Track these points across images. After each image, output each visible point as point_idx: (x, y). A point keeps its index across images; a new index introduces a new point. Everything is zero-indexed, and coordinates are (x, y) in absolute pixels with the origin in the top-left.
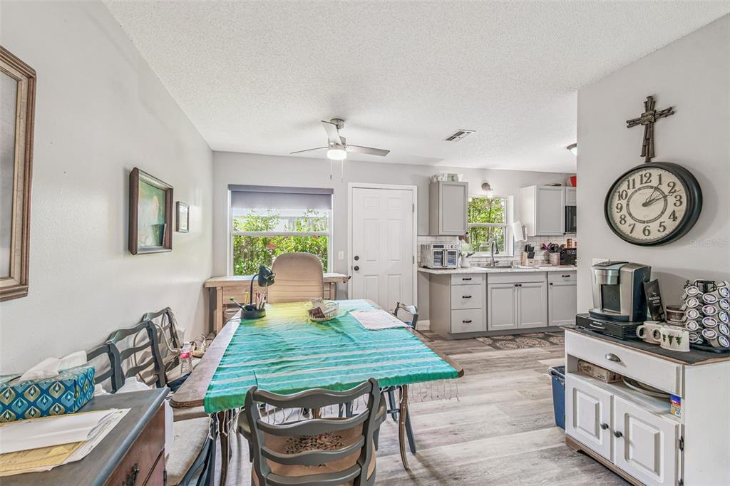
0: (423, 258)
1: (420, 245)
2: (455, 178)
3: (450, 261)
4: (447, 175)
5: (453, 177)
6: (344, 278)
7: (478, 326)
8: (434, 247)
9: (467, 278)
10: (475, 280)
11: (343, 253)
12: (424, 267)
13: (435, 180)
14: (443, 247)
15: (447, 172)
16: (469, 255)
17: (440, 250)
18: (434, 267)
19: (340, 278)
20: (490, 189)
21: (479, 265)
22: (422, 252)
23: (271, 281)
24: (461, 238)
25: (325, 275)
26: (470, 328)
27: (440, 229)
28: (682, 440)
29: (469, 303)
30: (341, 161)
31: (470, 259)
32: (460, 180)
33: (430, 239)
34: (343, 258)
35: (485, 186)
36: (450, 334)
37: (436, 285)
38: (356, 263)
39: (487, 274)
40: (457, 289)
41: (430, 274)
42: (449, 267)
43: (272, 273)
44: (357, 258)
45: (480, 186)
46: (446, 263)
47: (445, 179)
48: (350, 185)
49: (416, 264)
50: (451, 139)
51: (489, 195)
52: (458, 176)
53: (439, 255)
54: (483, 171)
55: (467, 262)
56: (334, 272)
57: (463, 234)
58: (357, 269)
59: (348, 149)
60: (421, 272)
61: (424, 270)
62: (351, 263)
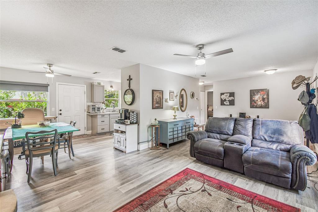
0: (88, 109)
1: (87, 105)
2: (100, 84)
3: (98, 110)
4: (97, 83)
5: (99, 84)
6: (54, 117)
7: (107, 130)
8: (92, 106)
9: (103, 116)
10: (105, 116)
11: (54, 108)
12: (89, 113)
13: (93, 84)
14: (95, 106)
15: (97, 82)
16: (105, 108)
17: (94, 107)
18: (92, 112)
19: (52, 117)
20: (113, 88)
21: (109, 112)
22: (88, 108)
23: (23, 117)
24: (103, 103)
25: (45, 117)
26: (103, 131)
27: (95, 100)
28: (126, 139)
29: (103, 123)
30: (52, 77)
31: (106, 110)
32: (102, 85)
33: (91, 103)
34: (54, 110)
35: (111, 86)
36: (97, 133)
37: (93, 119)
38: (60, 112)
39: (110, 114)
40: (99, 119)
41: (92, 115)
42: (98, 112)
43: (23, 114)
44: (61, 110)
45: (110, 86)
46: (96, 111)
47: (96, 84)
48: (57, 83)
49: (86, 112)
50: (94, 73)
51: (113, 90)
52: (101, 83)
53: (94, 109)
54: (111, 82)
55: (105, 111)
56: (50, 116)
57: (103, 102)
58: (61, 114)
59: (54, 74)
60: (88, 115)
61: (88, 114)
62: (58, 112)
